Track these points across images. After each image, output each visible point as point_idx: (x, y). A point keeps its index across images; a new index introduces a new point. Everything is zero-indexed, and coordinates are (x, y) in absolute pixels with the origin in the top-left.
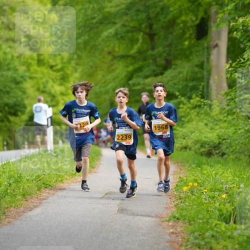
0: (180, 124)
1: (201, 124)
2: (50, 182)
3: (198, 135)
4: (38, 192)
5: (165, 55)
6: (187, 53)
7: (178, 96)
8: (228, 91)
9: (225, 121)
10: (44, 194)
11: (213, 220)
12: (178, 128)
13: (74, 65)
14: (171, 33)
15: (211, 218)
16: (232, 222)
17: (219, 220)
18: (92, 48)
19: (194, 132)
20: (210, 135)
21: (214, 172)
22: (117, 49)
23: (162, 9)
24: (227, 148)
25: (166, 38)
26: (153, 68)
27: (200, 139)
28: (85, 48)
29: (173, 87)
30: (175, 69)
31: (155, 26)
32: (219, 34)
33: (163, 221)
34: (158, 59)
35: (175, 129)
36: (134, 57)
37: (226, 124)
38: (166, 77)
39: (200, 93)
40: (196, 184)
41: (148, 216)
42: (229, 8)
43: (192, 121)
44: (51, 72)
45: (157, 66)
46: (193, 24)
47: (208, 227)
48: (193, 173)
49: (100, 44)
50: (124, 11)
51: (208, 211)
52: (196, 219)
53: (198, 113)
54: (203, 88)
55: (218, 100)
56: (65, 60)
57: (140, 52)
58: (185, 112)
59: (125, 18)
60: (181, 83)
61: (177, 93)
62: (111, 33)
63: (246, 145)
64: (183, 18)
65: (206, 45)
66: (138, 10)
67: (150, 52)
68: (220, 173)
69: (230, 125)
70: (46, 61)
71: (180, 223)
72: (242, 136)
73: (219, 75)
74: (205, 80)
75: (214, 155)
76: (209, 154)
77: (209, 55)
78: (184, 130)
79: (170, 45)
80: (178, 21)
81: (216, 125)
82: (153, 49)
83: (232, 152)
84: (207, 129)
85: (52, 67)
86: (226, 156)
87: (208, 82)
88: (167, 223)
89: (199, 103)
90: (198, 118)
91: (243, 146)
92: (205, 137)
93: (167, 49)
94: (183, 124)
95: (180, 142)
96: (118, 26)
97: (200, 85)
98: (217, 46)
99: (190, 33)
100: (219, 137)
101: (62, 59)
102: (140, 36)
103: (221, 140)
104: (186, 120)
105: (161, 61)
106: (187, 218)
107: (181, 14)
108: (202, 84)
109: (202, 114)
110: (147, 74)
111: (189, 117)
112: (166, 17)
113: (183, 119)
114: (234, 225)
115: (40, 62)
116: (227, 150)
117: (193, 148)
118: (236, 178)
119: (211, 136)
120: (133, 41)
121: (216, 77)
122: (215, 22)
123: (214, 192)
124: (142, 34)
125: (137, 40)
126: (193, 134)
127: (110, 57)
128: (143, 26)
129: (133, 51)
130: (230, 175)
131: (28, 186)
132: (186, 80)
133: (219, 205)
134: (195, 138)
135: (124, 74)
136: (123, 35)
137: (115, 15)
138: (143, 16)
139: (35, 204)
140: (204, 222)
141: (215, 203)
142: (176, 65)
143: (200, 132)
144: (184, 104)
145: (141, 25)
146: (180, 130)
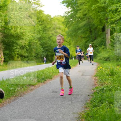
5: (94, 36)
6: (100, 35)
14: (96, 31)
15: (104, 75)
16: (110, 76)
18: (76, 36)
22: (82, 36)
26: (92, 40)
28: (74, 36)
31: (91, 29)
32: (108, 30)
36: (86, 37)
38: (95, 42)
39: (104, 45)
40: (102, 67)
43: (102, 52)
44: (67, 43)
46: (101, 28)
49: (78, 35)
50: (83, 26)
53: (103, 50)
55: (108, 47)
57: (88, 36)
58: (100, 50)
59: (84, 28)
61: (98, 45)
64: (99, 27)
65: (105, 33)
66: (87, 26)
67: (91, 36)
73: (108, 40)
74: (105, 42)
75: (108, 60)
76: (106, 60)
77: (105, 35)
79: (96, 34)
80: (97, 28)
85: (67, 41)
86: (110, 61)
89: (103, 48)
96: (82, 30)
98: (107, 33)
99: (101, 30)
100: (109, 56)
101: (69, 39)
102: (88, 32)
105: (94, 38)
108: (104, 43)
110: (90, 41)
112: (94, 27)
113: (100, 52)
114: (110, 77)
116: (111, 59)
119: (106, 55)
120: (86, 33)
123: (106, 69)
125: (87, 33)
126: (102, 56)
127: (81, 38)
128: (89, 29)
129: (86, 36)
132: (100, 42)
133: (107, 72)
135: (85, 42)
136: (84, 32)
137: (81, 27)
138: (88, 27)
142: (97, 39)
143: (104, 55)
144: (100, 48)
145: (88, 29)
146: (99, 55)
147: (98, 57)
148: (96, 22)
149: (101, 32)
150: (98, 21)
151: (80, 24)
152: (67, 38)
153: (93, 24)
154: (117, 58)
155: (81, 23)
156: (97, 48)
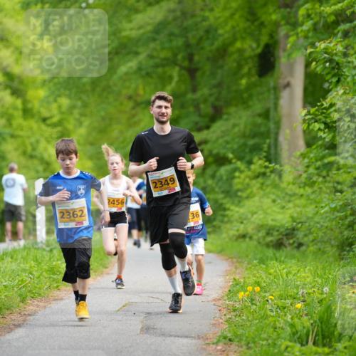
0: (236, 202)
1: (267, 201)
2: (40, 289)
3: (261, 216)
4: (21, 304)
5: (212, 99)
6: (245, 95)
7: (232, 159)
8: (305, 152)
9: (302, 195)
10: (31, 308)
11: (283, 341)
12: (232, 207)
13: (77, 116)
14: (221, 67)
16: (310, 343)
17: (290, 341)
18: (104, 90)
19: (256, 213)
20: (279, 217)
21: (285, 271)
23: (207, 31)
24: (306, 235)
25: (213, 74)
26: (195, 118)
27: (266, 223)
28: (93, 90)
29: (224, 148)
30: (227, 120)
31: (196, 58)
33: (209, 344)
34: (202, 106)
35: (229, 209)
37: (303, 201)
38: (214, 132)
39: (265, 154)
40: (257, 289)
41: (187, 337)
42: (305, 28)
43: (254, 196)
44: (43, 127)
45: (200, 115)
46: (252, 54)
47: (276, 351)
48: (255, 272)
49: (115, 85)
50: (150, 35)
51: (276, 328)
52: (256, 340)
53: (262, 184)
54: (269, 147)
55: (292, 166)
56: (64, 109)
58: (242, 184)
59: (152, 45)
60: (237, 140)
61: (231, 156)
62: (131, 67)
63: (332, 230)
64: (238, 45)
65: (272, 84)
66: (171, 34)
67: (190, 96)
68: (293, 272)
69: (309, 201)
70: (35, 111)
71: (234, 347)
72: (327, 217)
73: (292, 130)
74: (272, 136)
75: (286, 247)
76: (279, 245)
77: (277, 98)
78: (242, 210)
79: (219, 85)
80: (232, 49)
81: (289, 201)
82: (194, 90)
83: (313, 241)
84: (275, 209)
85: (44, 120)
86: (303, 248)
87: (276, 140)
88: (214, 346)
89: (263, 170)
90: (262, 192)
91: (328, 232)
92: (272, 220)
93: (215, 90)
94: (239, 202)
95: (236, 228)
96: (142, 57)
97: (265, 143)
98: (288, 85)
99: (249, 67)
100: (294, 219)
101: (60, 107)
102: (175, 72)
103: (295, 224)
104: (244, 195)
105: (206, 109)
106: (244, 339)
107: (235, 40)
108: (268, 141)
109: (267, 186)
111: (249, 191)
112: (212, 44)
113: (239, 194)
115: (27, 112)
116: (306, 239)
117: (255, 237)
118: (317, 279)
119: (281, 218)
120: (165, 80)
121: (288, 131)
122: (285, 50)
123: (285, 300)
124: (177, 69)
125: (171, 78)
126: (255, 216)
127: (131, 104)
128: (180, 57)
130: (309, 275)
131: (6, 296)
132: (244, 136)
133: (292, 319)
134: (257, 221)
136: (149, 70)
137: (137, 41)
138: (179, 42)
139: (16, 323)
140: (269, 344)
141: (285, 315)
142: (229, 114)
143: (266, 213)
144: (241, 172)
145: (175, 55)
146: (235, 211)
147: (229, 221)
148: (227, 14)
149: (249, 74)
150: (237, 10)
151: (130, 21)
152: (45, 101)
153: (205, 24)
154: (346, 233)
155: (139, 19)
156: (223, 171)
